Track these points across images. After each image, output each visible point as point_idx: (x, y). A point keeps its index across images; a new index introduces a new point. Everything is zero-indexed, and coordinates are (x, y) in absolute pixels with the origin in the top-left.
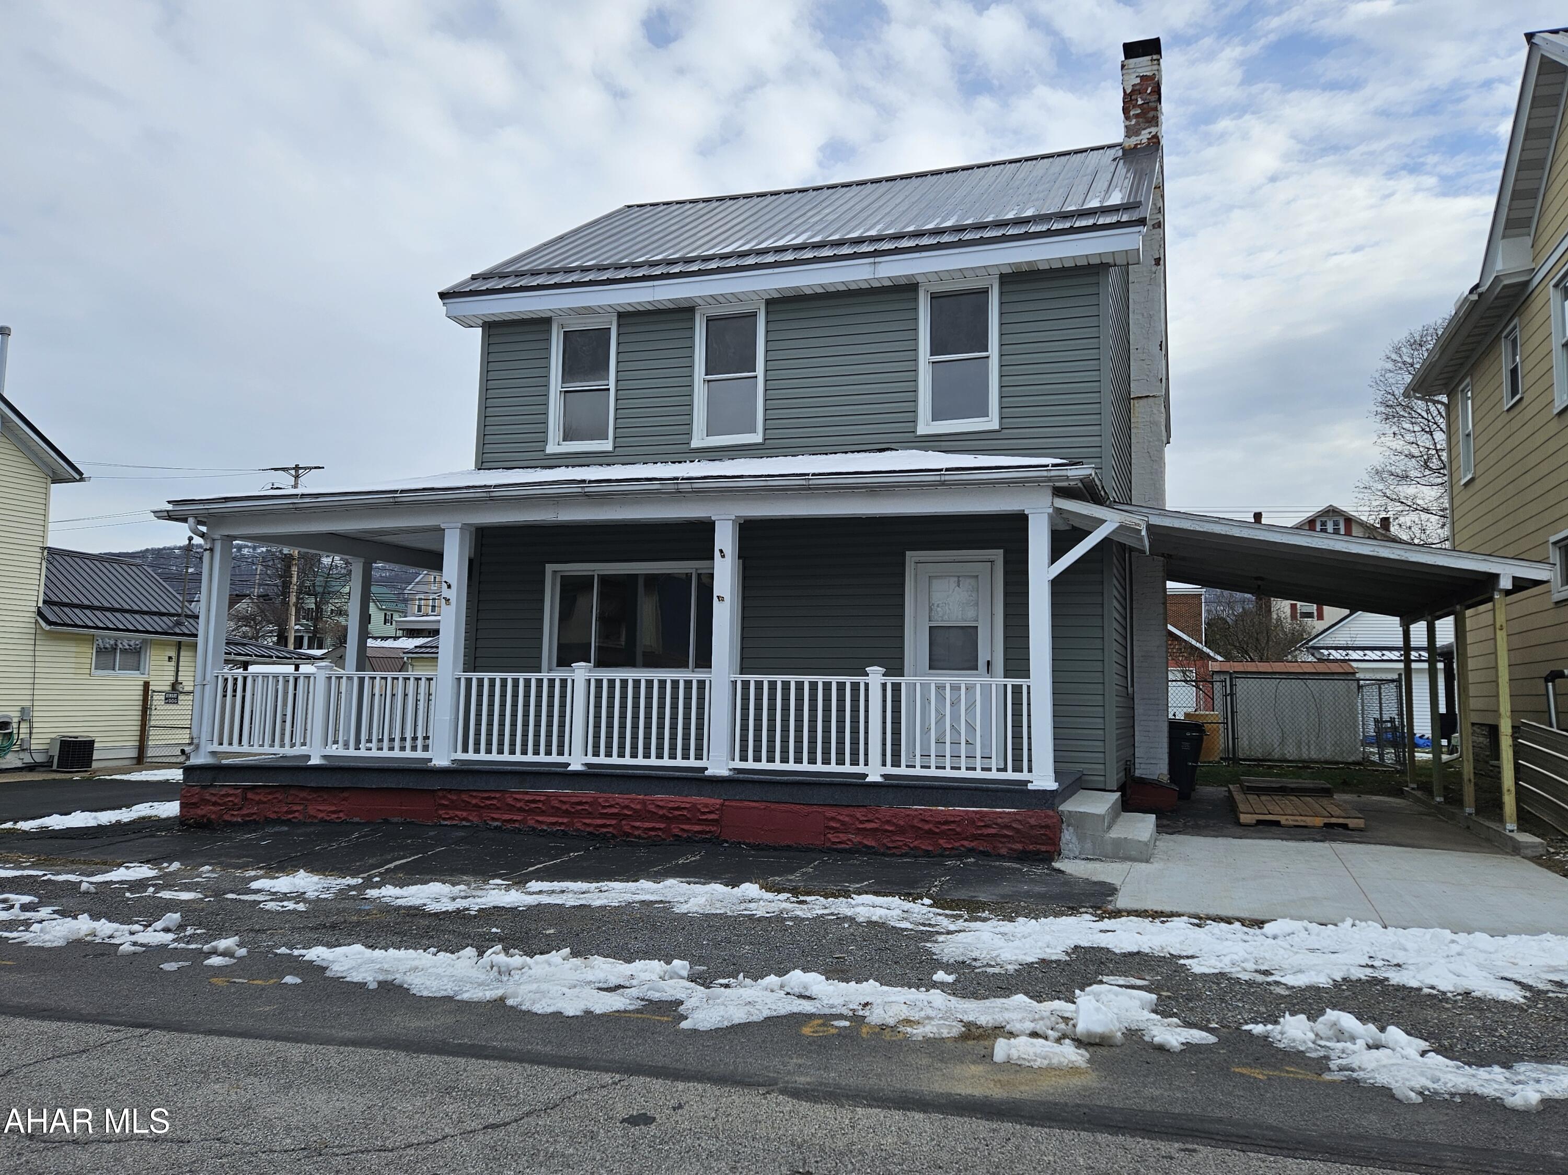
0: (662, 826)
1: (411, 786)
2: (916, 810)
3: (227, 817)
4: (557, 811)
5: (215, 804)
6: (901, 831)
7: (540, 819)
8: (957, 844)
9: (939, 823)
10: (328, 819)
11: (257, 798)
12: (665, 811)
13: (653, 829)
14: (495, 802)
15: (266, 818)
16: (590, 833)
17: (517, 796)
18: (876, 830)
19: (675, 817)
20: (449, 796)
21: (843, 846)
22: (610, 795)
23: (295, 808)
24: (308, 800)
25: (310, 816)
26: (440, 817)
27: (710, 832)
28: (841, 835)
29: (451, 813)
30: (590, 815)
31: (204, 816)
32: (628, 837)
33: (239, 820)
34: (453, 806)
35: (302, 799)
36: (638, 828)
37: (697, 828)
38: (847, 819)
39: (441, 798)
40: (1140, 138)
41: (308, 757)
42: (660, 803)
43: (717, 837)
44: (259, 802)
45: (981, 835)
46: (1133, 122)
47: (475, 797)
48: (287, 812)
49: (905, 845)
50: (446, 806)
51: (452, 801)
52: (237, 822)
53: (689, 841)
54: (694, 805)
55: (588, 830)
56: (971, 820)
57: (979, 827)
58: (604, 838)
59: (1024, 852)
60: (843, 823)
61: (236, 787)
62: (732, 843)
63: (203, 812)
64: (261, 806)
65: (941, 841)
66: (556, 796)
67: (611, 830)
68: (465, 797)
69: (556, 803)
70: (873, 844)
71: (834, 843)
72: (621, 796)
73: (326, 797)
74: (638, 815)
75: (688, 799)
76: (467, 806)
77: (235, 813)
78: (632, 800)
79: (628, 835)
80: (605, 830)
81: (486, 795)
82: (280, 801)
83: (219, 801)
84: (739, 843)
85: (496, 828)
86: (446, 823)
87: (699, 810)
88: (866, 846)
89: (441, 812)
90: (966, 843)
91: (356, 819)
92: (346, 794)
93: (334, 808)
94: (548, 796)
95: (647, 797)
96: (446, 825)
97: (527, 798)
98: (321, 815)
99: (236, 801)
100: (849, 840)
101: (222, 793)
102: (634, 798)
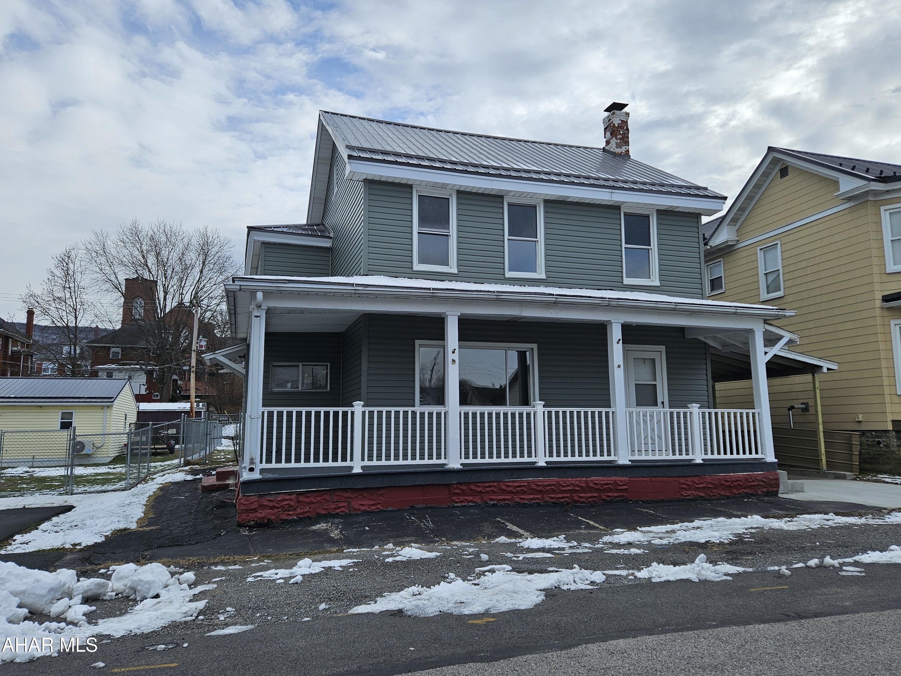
0: (597, 495)
1: (436, 482)
2: (722, 476)
3: (284, 517)
4: (533, 491)
5: (272, 508)
6: (716, 487)
7: (523, 497)
8: (740, 491)
9: (734, 481)
10: (369, 510)
11: (308, 500)
12: (599, 486)
13: (592, 497)
14: (493, 488)
15: (318, 514)
16: (554, 503)
17: (509, 484)
18: (704, 488)
19: (604, 489)
20: (461, 487)
21: (689, 497)
22: (567, 479)
23: (341, 504)
24: (351, 498)
25: (355, 509)
26: (454, 501)
27: (623, 496)
28: (687, 492)
29: (462, 498)
30: (554, 491)
31: (263, 518)
32: (576, 503)
33: (295, 517)
34: (464, 493)
35: (346, 498)
36: (582, 497)
37: (616, 494)
38: (690, 483)
39: (455, 489)
40: (622, 149)
41: (351, 468)
42: (596, 482)
43: (626, 499)
44: (309, 504)
45: (751, 486)
46: (619, 141)
47: (479, 486)
48: (335, 509)
49: (718, 494)
50: (459, 493)
51: (463, 490)
52: (294, 519)
53: (611, 502)
54: (615, 481)
55: (552, 501)
56: (746, 479)
57: (750, 482)
58: (562, 505)
59: (768, 492)
60: (688, 485)
61: (290, 494)
62: (634, 501)
63: (262, 515)
64: (313, 505)
65: (734, 491)
66: (533, 482)
67: (566, 499)
68: (473, 487)
69: (534, 486)
70: (703, 495)
71: (685, 496)
72: (572, 479)
73: (365, 495)
74: (583, 490)
75: (610, 478)
76: (474, 493)
77: (291, 513)
78: (580, 481)
79: (576, 502)
80: (563, 500)
81: (487, 485)
82: (328, 501)
83: (276, 505)
84: (638, 501)
85: (493, 505)
86: (457, 505)
87: (618, 484)
88: (701, 497)
89: (454, 498)
90: (744, 490)
91: (391, 508)
92: (381, 492)
93: (372, 502)
94: (529, 482)
95: (588, 479)
96: (458, 506)
97: (516, 484)
98: (363, 508)
99: (292, 504)
100: (692, 494)
101: (279, 499)
102: (580, 480)
